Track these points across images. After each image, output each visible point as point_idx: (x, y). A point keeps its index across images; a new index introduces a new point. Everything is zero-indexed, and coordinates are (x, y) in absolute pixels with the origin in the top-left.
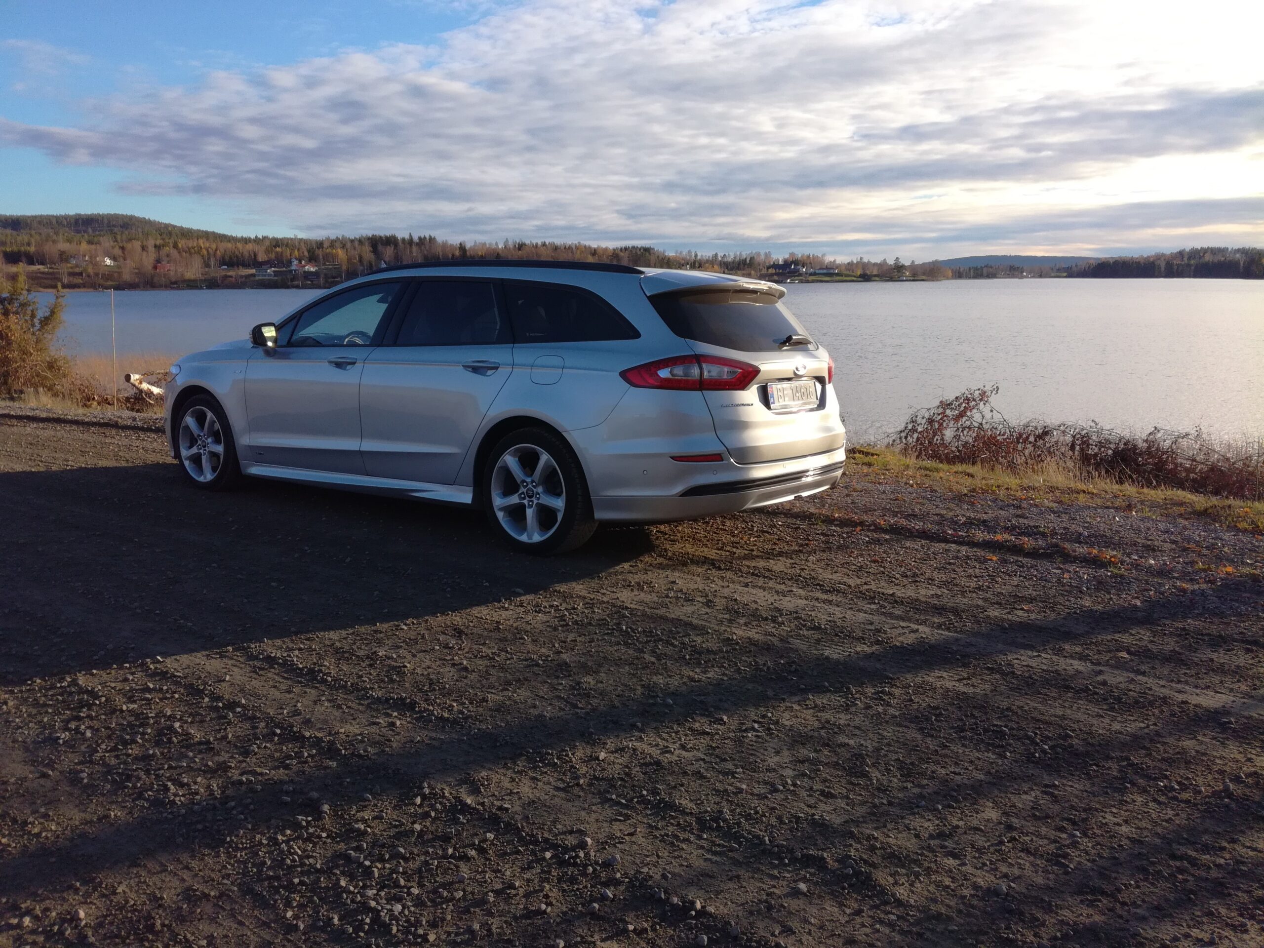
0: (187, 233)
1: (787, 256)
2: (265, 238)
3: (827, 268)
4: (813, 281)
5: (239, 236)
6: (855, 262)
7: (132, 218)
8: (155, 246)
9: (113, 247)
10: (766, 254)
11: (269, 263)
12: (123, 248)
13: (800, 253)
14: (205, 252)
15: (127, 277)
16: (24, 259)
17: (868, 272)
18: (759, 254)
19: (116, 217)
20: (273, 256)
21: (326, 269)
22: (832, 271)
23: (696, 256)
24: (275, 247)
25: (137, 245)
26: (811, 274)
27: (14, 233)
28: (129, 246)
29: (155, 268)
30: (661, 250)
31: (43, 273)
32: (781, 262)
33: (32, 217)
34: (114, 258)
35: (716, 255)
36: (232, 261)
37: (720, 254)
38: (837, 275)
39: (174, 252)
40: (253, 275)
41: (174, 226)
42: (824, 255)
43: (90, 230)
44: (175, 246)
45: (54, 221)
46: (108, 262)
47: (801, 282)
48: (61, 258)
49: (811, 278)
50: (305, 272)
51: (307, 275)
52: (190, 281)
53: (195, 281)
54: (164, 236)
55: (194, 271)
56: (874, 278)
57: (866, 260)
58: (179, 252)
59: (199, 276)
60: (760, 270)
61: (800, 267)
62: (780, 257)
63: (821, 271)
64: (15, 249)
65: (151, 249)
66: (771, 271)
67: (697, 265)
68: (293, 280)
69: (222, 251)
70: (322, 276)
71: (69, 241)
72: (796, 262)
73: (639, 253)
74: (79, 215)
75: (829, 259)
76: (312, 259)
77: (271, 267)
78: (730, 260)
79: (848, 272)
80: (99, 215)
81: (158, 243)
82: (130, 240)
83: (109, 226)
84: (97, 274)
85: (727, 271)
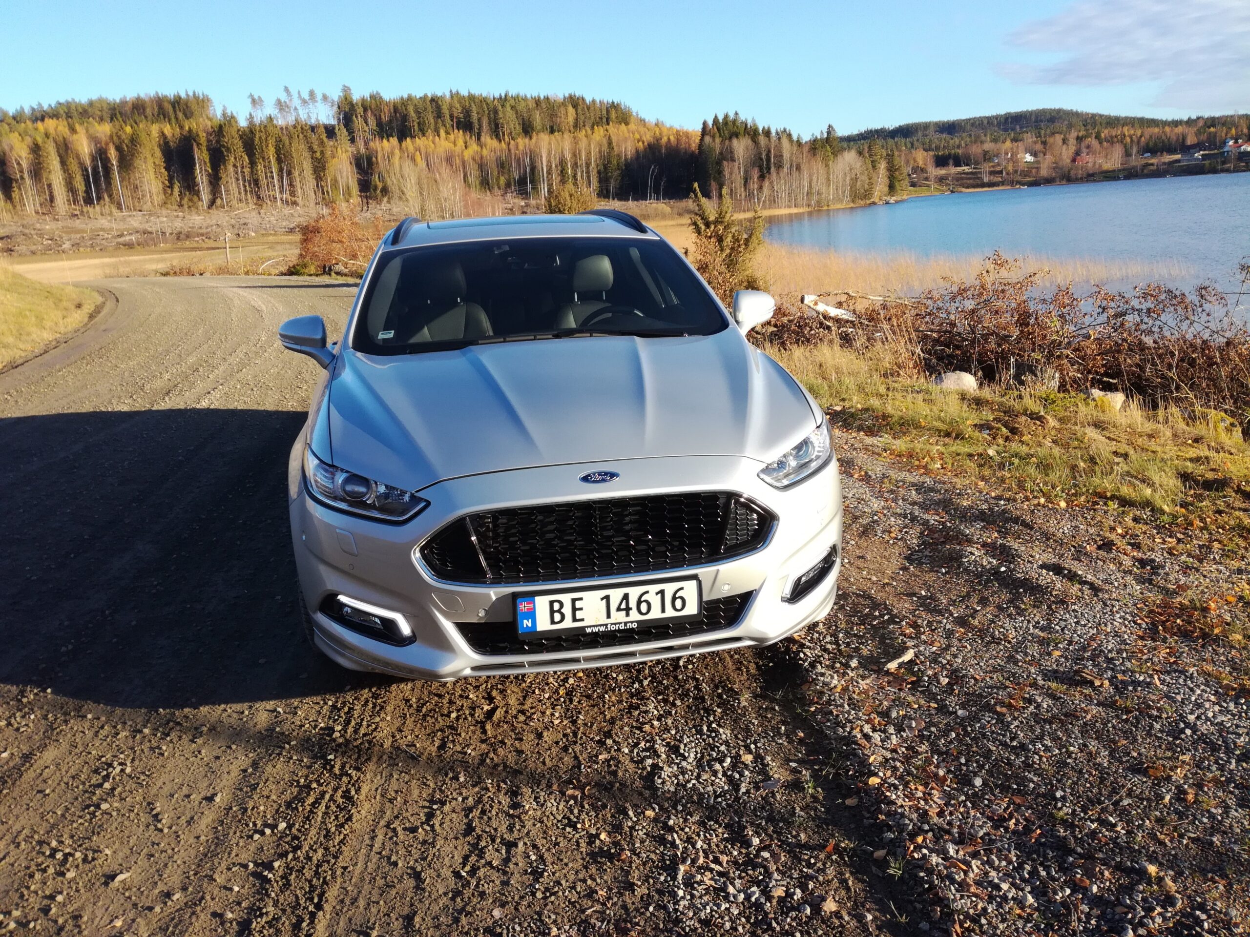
0: (1113, 122)
2: (1198, 118)
5: (1170, 119)
7: (1059, 111)
8: (1078, 138)
9: (1035, 143)
11: (1198, 146)
12: (1044, 143)
14: (1128, 140)
15: (1044, 172)
16: (951, 162)
19: (1044, 112)
20: (1204, 137)
24: (1209, 127)
27: (948, 137)
28: (1050, 140)
29: (1074, 160)
31: (967, 174)
33: (967, 120)
34: (1034, 154)
36: (1154, 148)
39: (1095, 143)
40: (1178, 161)
41: (1101, 116)
43: (1018, 127)
44: (1098, 137)
45: (985, 122)
46: (1029, 158)
48: (985, 158)
50: (1240, 153)
51: (1243, 156)
52: (1107, 172)
53: (1114, 171)
54: (1089, 127)
55: (1113, 160)
58: (1101, 143)
59: (1118, 166)
64: (947, 152)
65: (1072, 141)
68: (1224, 163)
69: (1147, 137)
71: (995, 141)
77: (1200, 150)
80: (1027, 112)
81: (1081, 134)
82: (1053, 134)
83: (1036, 121)
84: (1016, 172)
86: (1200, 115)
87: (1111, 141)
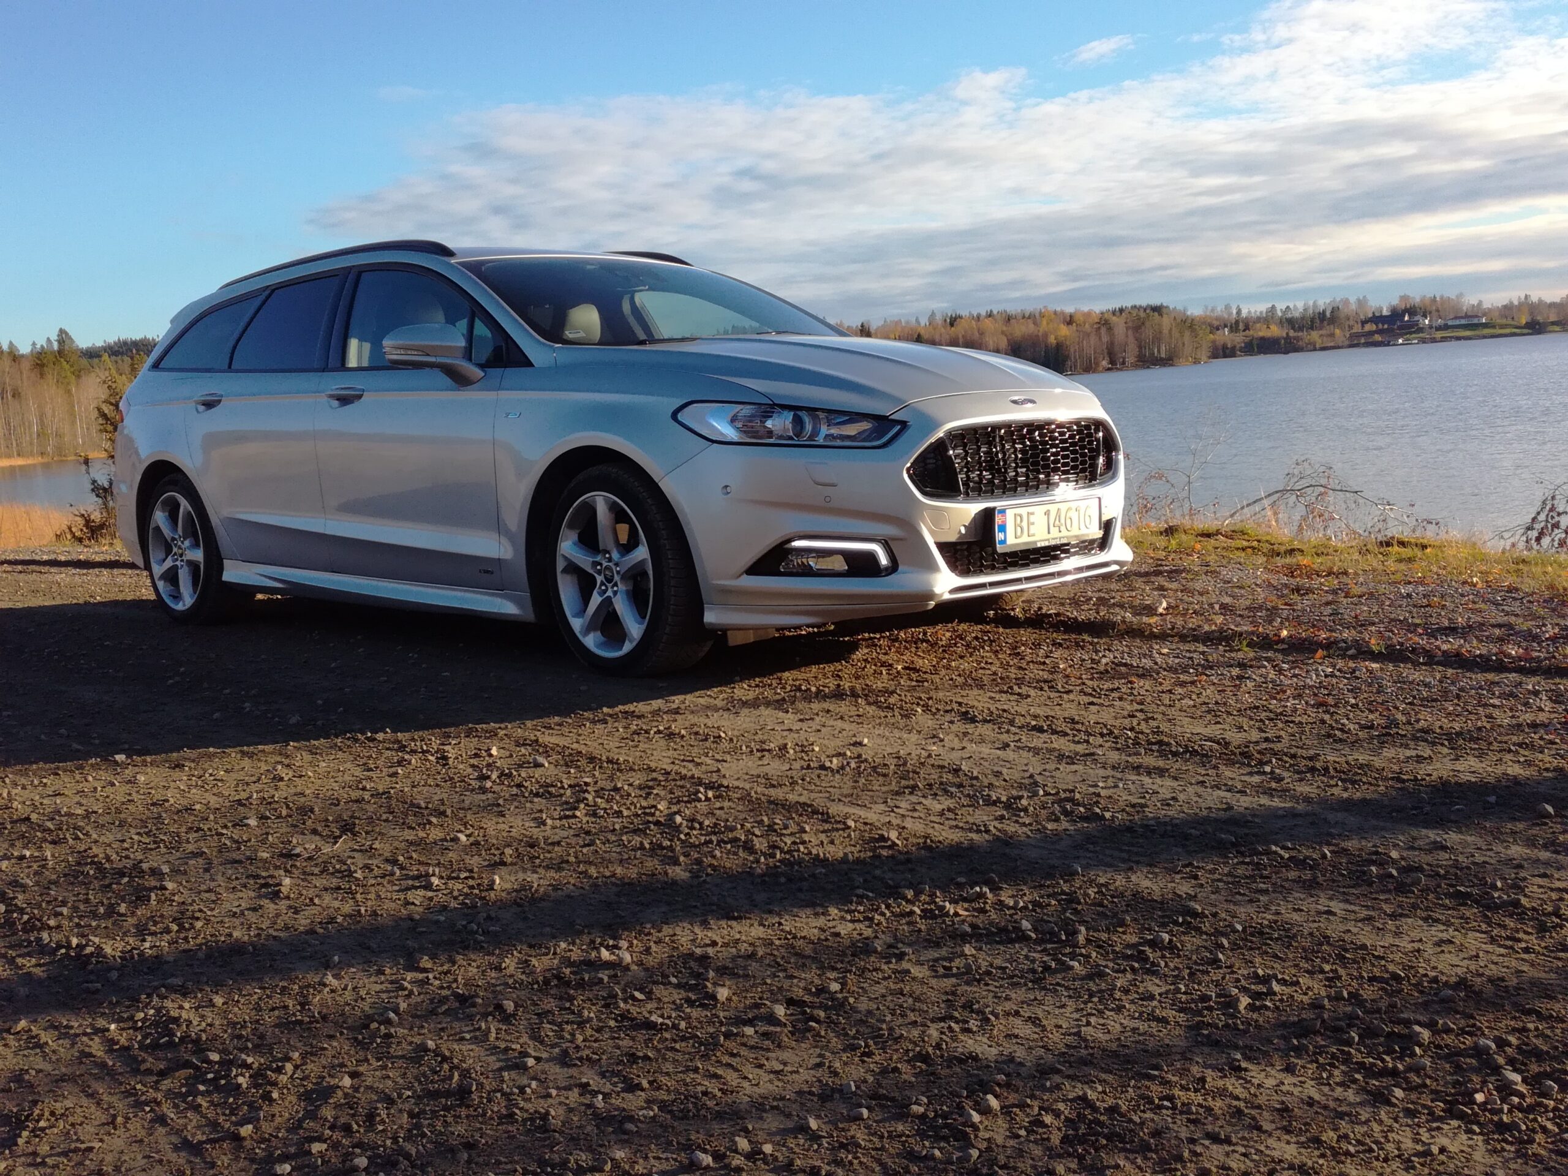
1: (1395, 302)
3: (1467, 316)
4: (1444, 339)
6: (1516, 303)
10: (1359, 300)
13: (1416, 296)
17: (1540, 318)
18: (1346, 302)
22: (1476, 321)
23: (1239, 312)
26: (1439, 328)
30: (1180, 307)
32: (1385, 312)
35: (1273, 307)
37: (1281, 306)
38: (1485, 326)
42: (1461, 295)
47: (1423, 341)
49: (1439, 335)
56: (1552, 328)
57: (1534, 299)
60: (1351, 327)
61: (1417, 318)
62: (1383, 304)
63: (1457, 322)
66: (1369, 327)
67: (1241, 326)
72: (1412, 311)
73: (1142, 314)
75: (1471, 300)
78: (1297, 315)
79: (1504, 321)
85: (1292, 333)
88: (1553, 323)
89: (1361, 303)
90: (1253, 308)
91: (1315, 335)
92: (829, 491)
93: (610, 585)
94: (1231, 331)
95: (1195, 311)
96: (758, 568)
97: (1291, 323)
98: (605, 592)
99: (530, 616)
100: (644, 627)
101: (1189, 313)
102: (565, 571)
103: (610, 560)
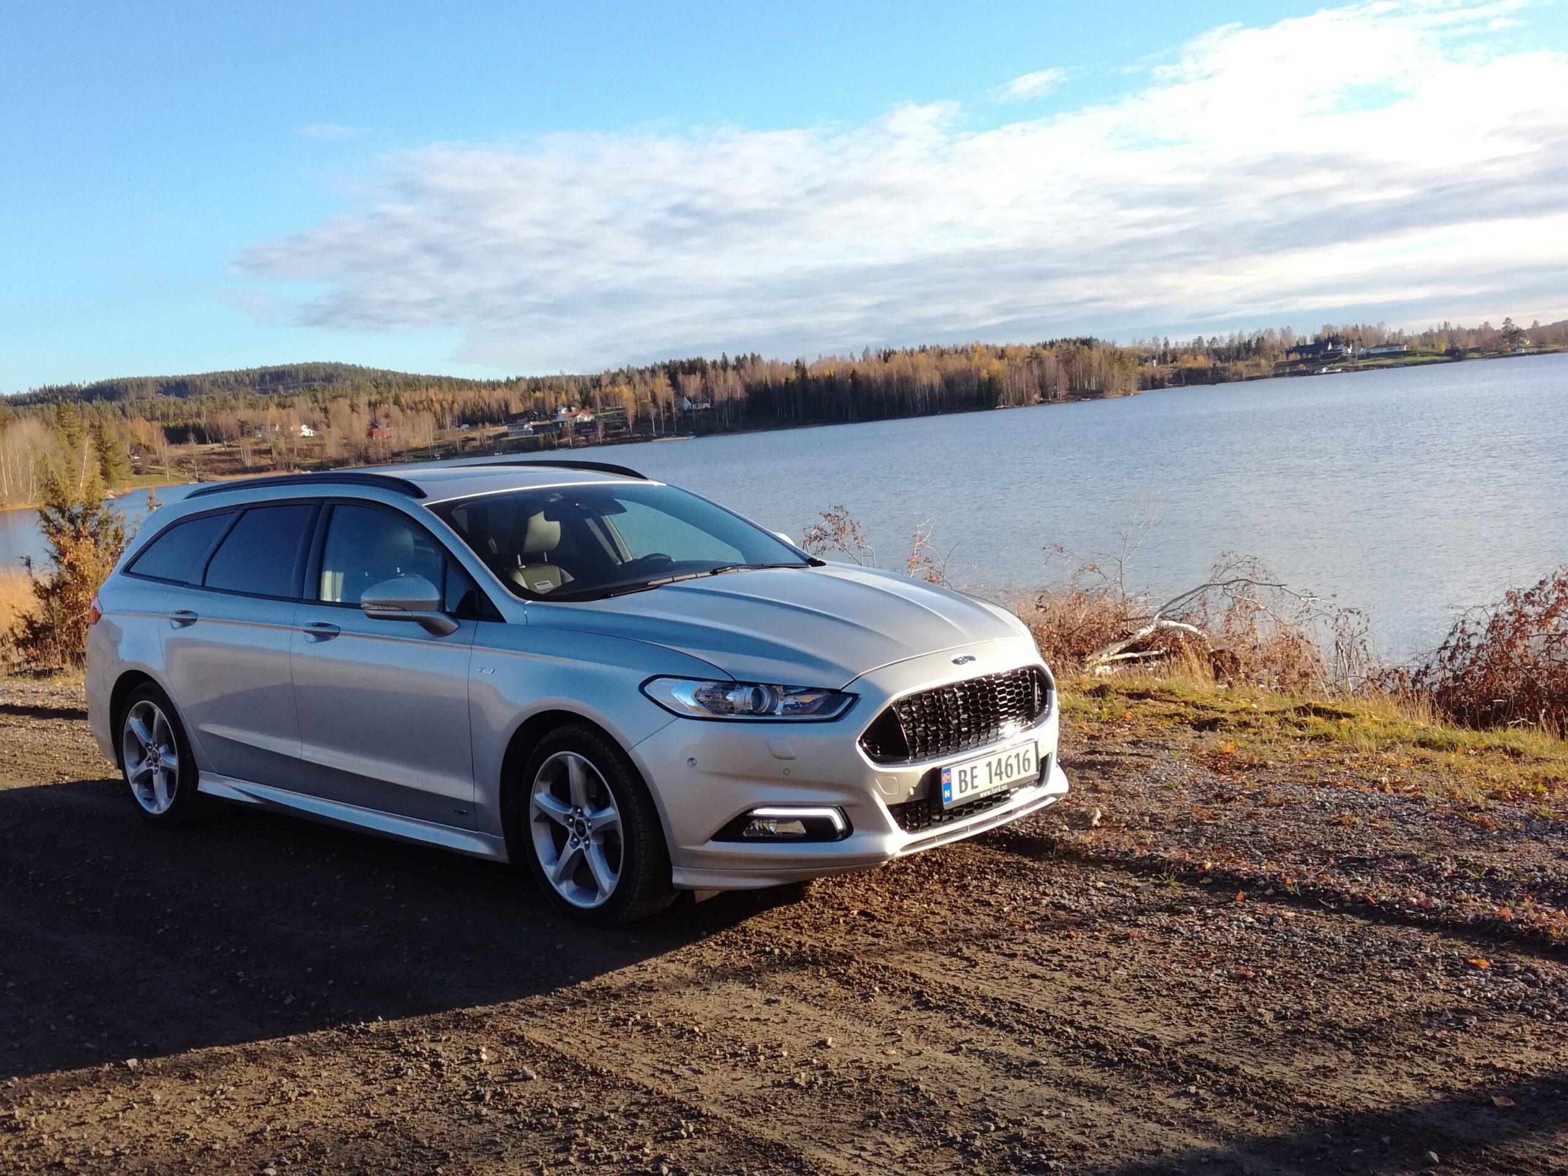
0: (412, 382)
1: (1319, 331)
2: (519, 379)
3: (1388, 345)
4: (1367, 368)
5: (484, 379)
6: (1436, 331)
7: (337, 366)
8: (370, 404)
9: (312, 410)
10: (1283, 331)
11: (526, 415)
12: (325, 410)
13: (1339, 326)
14: (437, 406)
15: (332, 451)
16: (192, 436)
17: (1459, 346)
18: (1271, 332)
19: (316, 366)
20: (530, 404)
21: (606, 416)
22: (1397, 349)
23: (1166, 344)
24: (534, 391)
25: (344, 404)
26: (1362, 357)
27: (179, 400)
28: (332, 407)
29: (370, 434)
30: (1109, 340)
31: (220, 454)
32: (1309, 342)
33: (202, 375)
34: (314, 426)
35: (1200, 339)
36: (473, 418)
37: (1207, 338)
38: (1407, 354)
39: (395, 411)
40: (505, 434)
41: (395, 374)
42: (1381, 324)
43: (281, 388)
44: (397, 402)
45: (232, 380)
46: (306, 431)
47: (1346, 370)
48: (242, 431)
49: (1362, 363)
50: (576, 424)
51: (580, 427)
52: (417, 450)
53: (426, 449)
54: (382, 389)
55: (423, 434)
56: (1471, 355)
57: (1454, 326)
58: (402, 410)
59: (430, 442)
60: (1276, 357)
61: (1341, 347)
62: (1307, 333)
63: (1379, 351)
64: (181, 423)
65: (364, 409)
66: (1293, 357)
67: (1169, 359)
68: (560, 437)
69: (461, 403)
70: (601, 427)
71: (252, 406)
72: (1335, 340)
73: (1072, 348)
74: (266, 368)
75: (1391, 328)
76: (586, 403)
77: (529, 420)
78: (1223, 345)
79: (1425, 349)
80: (292, 366)
81: (373, 400)
82: (335, 398)
83: (306, 380)
84: (291, 450)
85: (1219, 364)
86: (520, 375)
87: (415, 407)
88: (1472, 350)
89: (1285, 333)
90: (1180, 340)
91: (1241, 365)
92: (786, 764)
93: (581, 839)
94: (1159, 362)
95: (1124, 343)
96: (722, 835)
97: (1217, 353)
98: (577, 843)
99: (504, 858)
100: (616, 882)
101: (1118, 345)
102: (537, 820)
103: (582, 814)
